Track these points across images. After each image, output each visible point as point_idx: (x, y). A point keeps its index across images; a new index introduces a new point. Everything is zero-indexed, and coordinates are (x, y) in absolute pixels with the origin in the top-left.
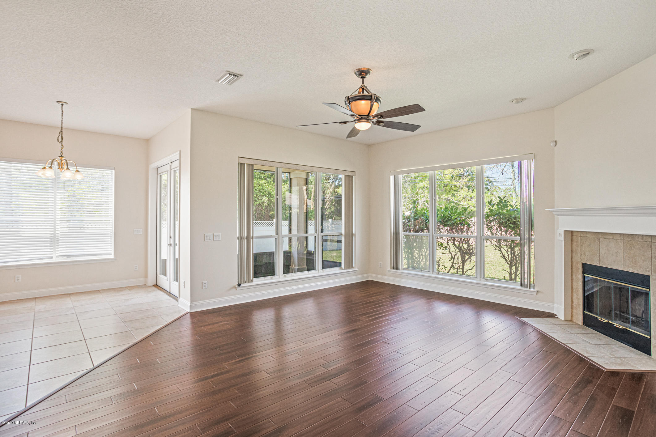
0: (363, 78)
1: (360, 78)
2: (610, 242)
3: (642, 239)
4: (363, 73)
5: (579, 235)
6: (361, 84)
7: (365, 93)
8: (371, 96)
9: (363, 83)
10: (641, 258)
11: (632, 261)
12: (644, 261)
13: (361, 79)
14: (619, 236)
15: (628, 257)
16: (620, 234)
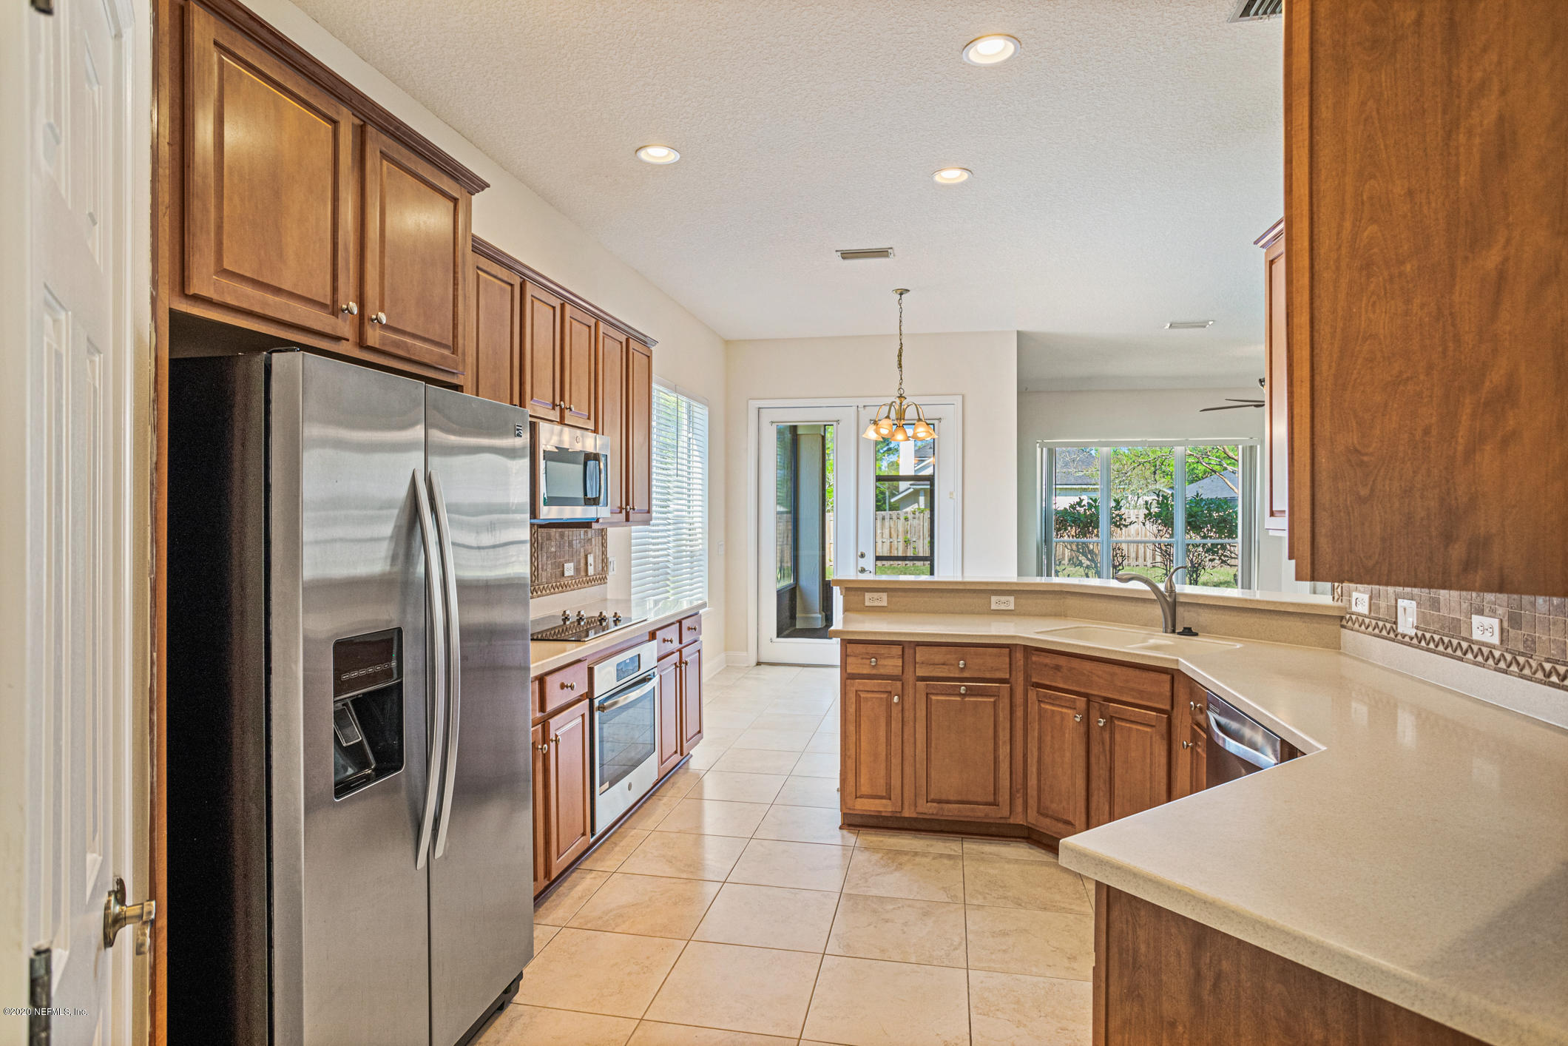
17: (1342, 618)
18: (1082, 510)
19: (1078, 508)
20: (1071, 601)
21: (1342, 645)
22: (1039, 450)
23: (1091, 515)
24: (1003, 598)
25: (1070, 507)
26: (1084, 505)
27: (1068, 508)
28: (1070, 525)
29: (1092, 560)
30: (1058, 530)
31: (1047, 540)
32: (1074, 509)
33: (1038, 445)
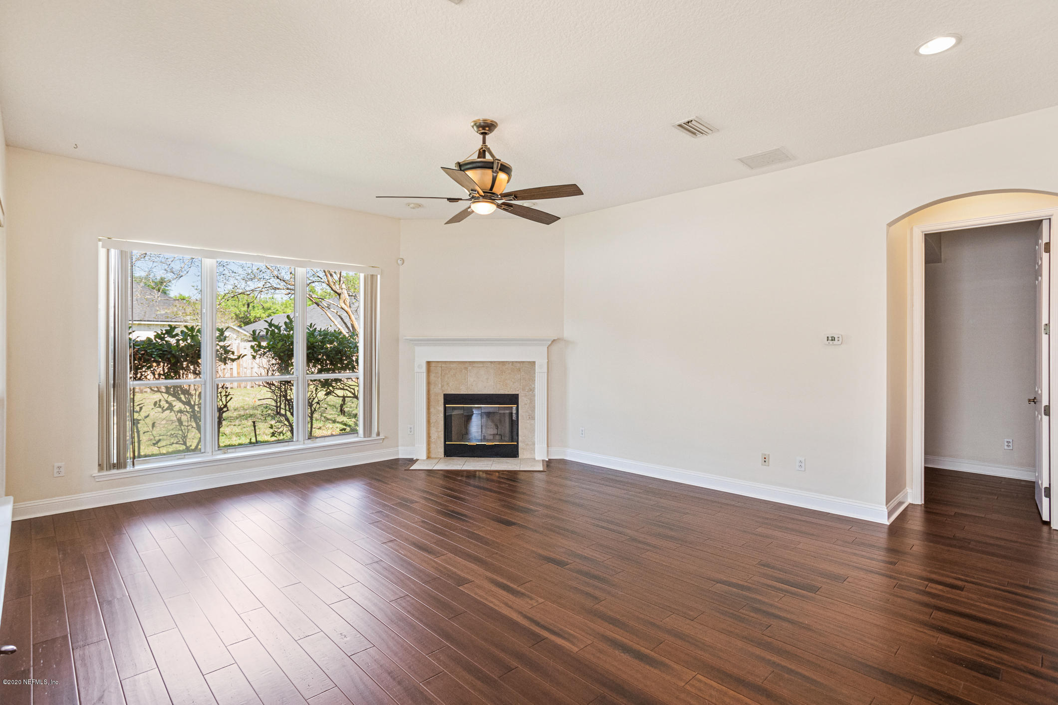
0: (484, 134)
1: (480, 134)
2: (480, 370)
3: (512, 365)
4: (486, 127)
5: (440, 366)
6: (482, 144)
7: (488, 157)
8: (493, 163)
9: (484, 142)
10: (512, 380)
11: (503, 385)
12: (514, 383)
13: (481, 136)
14: (489, 363)
15: (499, 381)
16: (491, 362)
18: (173, 341)
19: (168, 339)
22: (102, 252)
23: (189, 346)
25: (156, 337)
26: (177, 335)
27: (153, 338)
28: (155, 361)
29: (188, 403)
30: (136, 369)
31: (116, 384)
32: (162, 339)
33: (100, 244)
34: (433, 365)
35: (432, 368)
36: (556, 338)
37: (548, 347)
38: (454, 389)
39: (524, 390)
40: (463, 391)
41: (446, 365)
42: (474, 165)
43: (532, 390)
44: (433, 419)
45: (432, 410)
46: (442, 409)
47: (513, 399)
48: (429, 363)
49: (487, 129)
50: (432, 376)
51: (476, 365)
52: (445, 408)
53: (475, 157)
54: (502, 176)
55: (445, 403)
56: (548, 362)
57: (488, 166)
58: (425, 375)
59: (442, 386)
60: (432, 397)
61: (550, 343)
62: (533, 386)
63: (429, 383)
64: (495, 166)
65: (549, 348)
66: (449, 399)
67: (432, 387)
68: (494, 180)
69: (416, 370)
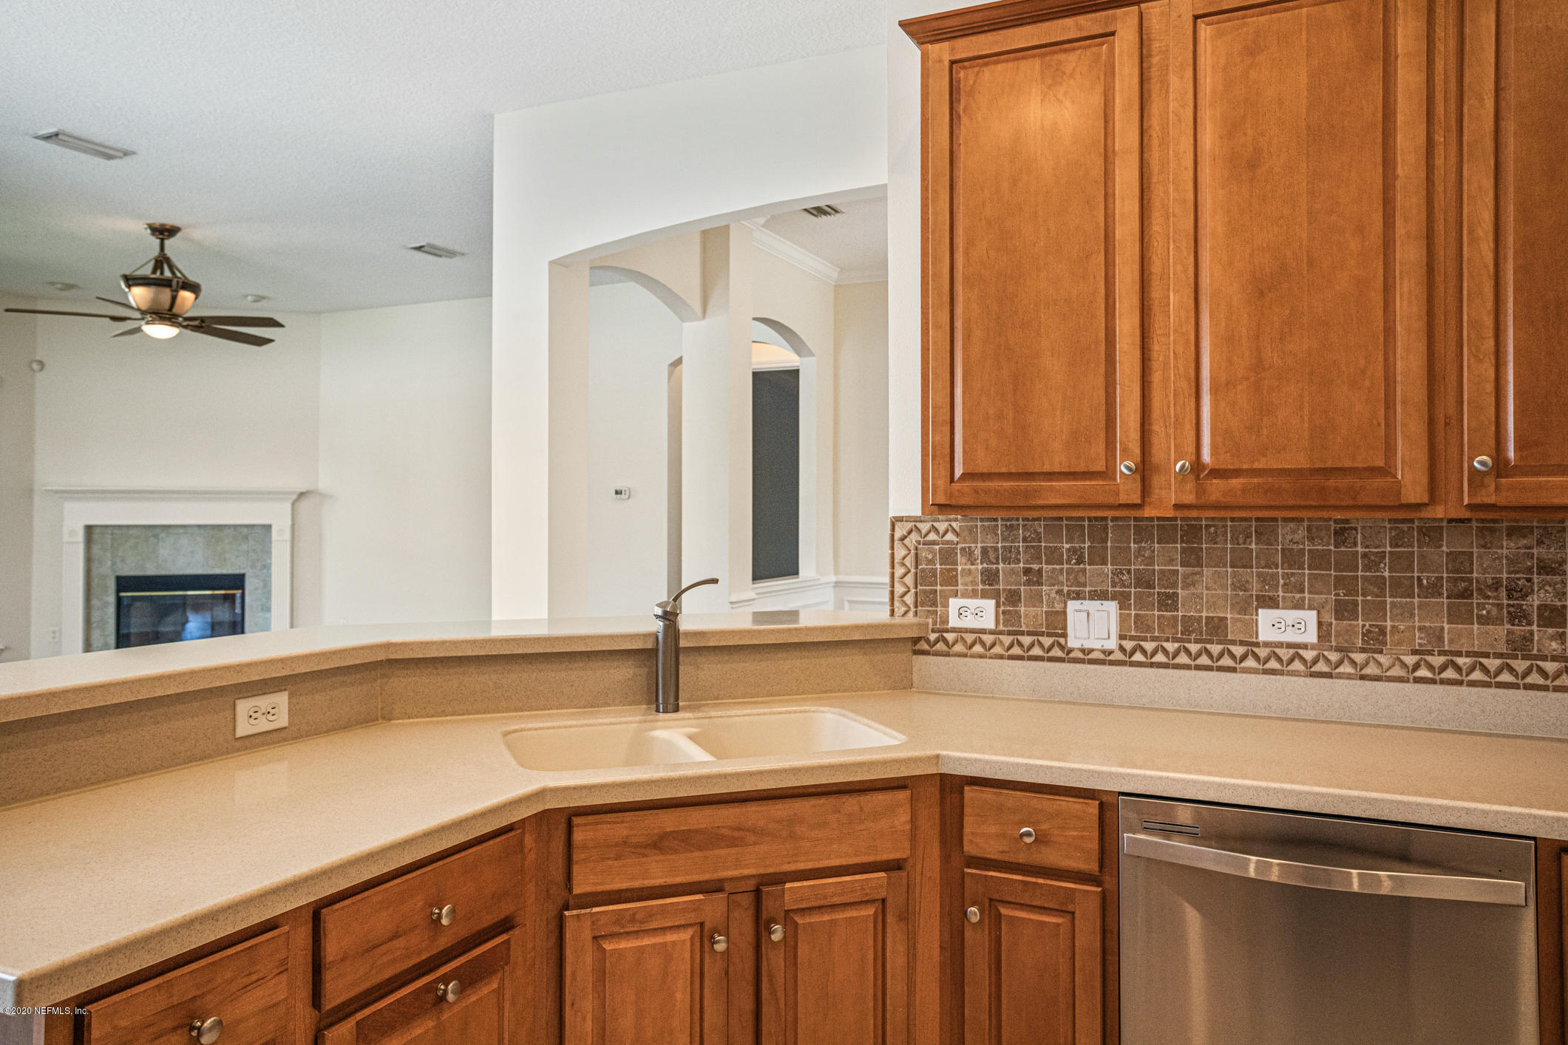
0: (162, 239)
1: (155, 239)
2: (179, 538)
3: (235, 530)
4: (164, 232)
5: (110, 533)
6: (158, 251)
7: (167, 272)
8: (173, 280)
9: (162, 249)
10: (234, 553)
11: (219, 560)
12: (237, 556)
13: (158, 242)
14: (196, 528)
15: (213, 557)
16: (199, 526)
17: (916, 641)
20: (401, 683)
21: (915, 678)
24: (263, 702)
34: (97, 531)
35: (96, 537)
36: (304, 490)
37: (293, 504)
38: (131, 568)
39: (253, 567)
40: (151, 570)
41: (120, 532)
42: (147, 281)
43: (267, 567)
44: (96, 615)
45: (95, 602)
46: (111, 599)
47: (237, 581)
48: (89, 529)
49: (166, 234)
50: (96, 549)
51: (175, 531)
52: (119, 600)
53: (147, 271)
54: (186, 296)
55: (119, 590)
56: (293, 525)
57: (165, 283)
58: (81, 549)
59: (114, 564)
60: (95, 581)
61: (295, 497)
62: (268, 561)
63: (89, 560)
64: (174, 283)
65: (296, 504)
66: (124, 583)
67: (95, 565)
68: (174, 299)
69: (66, 538)
